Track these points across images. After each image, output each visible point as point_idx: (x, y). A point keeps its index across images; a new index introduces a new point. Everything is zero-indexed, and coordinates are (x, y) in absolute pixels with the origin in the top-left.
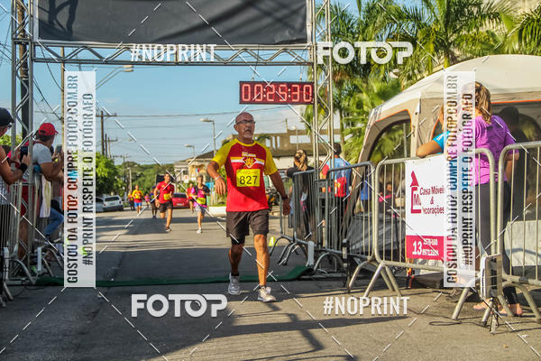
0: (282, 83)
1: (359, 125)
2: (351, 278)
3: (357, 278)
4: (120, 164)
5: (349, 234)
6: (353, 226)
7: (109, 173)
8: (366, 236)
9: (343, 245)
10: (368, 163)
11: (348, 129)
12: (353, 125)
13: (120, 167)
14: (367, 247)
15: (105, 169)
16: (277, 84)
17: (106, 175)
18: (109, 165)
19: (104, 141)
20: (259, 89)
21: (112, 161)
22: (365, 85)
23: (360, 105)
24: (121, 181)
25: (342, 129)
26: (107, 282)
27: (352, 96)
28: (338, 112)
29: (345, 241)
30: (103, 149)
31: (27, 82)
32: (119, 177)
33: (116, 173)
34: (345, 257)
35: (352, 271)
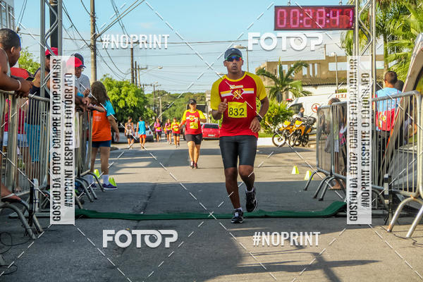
0: (321, 7)
1: (405, 51)
2: (393, 215)
3: (400, 216)
4: (150, 93)
5: (391, 170)
6: (396, 160)
7: (138, 102)
8: (410, 171)
9: (386, 180)
10: (413, 92)
11: (393, 55)
12: (398, 50)
13: (150, 95)
14: (410, 183)
15: (134, 98)
16: (315, 8)
17: (136, 104)
18: (139, 94)
19: (134, 69)
20: (295, 14)
21: (142, 90)
22: (413, 6)
23: (406, 28)
24: (150, 111)
25: (386, 55)
26: (136, 215)
27: (397, 18)
28: (382, 37)
29: (386, 176)
30: (133, 78)
31: (55, 8)
32: (149, 106)
33: (146, 102)
34: (387, 193)
35: (394, 208)
